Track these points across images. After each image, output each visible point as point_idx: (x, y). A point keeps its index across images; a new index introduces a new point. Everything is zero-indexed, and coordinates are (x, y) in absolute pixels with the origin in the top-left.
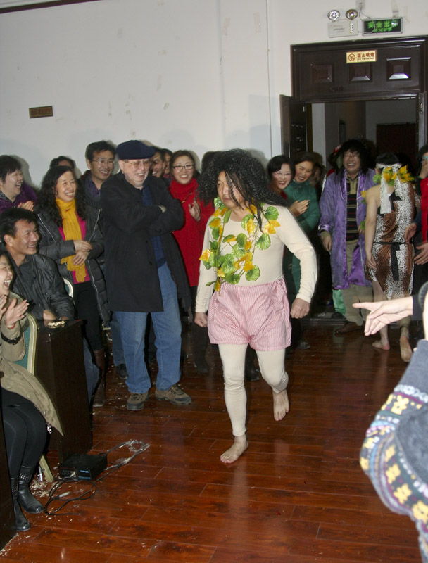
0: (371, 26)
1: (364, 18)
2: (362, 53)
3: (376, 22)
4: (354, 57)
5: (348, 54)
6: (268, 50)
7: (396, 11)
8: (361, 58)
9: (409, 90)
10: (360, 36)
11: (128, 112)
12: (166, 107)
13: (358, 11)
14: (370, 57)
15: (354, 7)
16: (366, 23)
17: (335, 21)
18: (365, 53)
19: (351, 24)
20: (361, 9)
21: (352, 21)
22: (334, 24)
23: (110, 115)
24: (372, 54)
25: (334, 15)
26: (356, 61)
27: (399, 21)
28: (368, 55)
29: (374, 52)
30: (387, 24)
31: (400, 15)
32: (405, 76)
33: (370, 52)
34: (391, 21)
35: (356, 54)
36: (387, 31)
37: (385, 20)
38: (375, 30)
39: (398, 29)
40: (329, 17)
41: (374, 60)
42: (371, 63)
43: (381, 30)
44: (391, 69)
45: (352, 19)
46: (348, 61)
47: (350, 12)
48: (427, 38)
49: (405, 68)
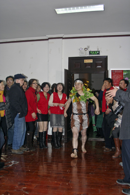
0: (91, 53)
1: (90, 51)
2: (89, 60)
3: (93, 52)
4: (86, 61)
5: (85, 60)
6: (62, 58)
8: (88, 61)
9: (102, 71)
10: (88, 55)
12: (32, 73)
14: (91, 61)
15: (87, 48)
16: (90, 52)
20: (88, 48)
22: (81, 52)
24: (92, 61)
25: (81, 49)
26: (87, 62)
27: (99, 52)
28: (90, 61)
29: (92, 60)
30: (96, 52)
31: (99, 50)
32: (100, 67)
33: (91, 60)
34: (97, 51)
35: (87, 60)
36: (96, 54)
38: (92, 54)
39: (99, 54)
40: (79, 50)
41: (92, 62)
42: (91, 63)
43: (94, 54)
44: (97, 65)
45: (86, 51)
46: (85, 62)
47: (86, 48)
48: (107, 56)
49: (101, 64)
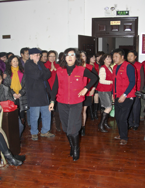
0: (119, 13)
1: (117, 10)
3: (121, 12)
4: (113, 23)
5: (111, 22)
6: (84, 19)
7: (127, 8)
8: (115, 23)
9: (131, 34)
10: (115, 16)
11: (36, 38)
12: (49, 37)
13: (115, 8)
14: (118, 23)
15: (114, 7)
16: (117, 12)
17: (107, 11)
18: (117, 22)
19: (112, 12)
20: (116, 7)
21: (113, 11)
22: (107, 12)
23: (30, 39)
24: (119, 22)
25: (107, 9)
26: (114, 24)
27: (128, 12)
29: (120, 21)
30: (124, 13)
31: (128, 10)
32: (129, 30)
33: (118, 21)
34: (125, 11)
35: (114, 22)
36: (124, 15)
37: (124, 11)
38: (120, 14)
39: (128, 14)
40: (105, 9)
42: (119, 25)
43: (122, 14)
44: (125, 27)
45: (113, 10)
46: (111, 24)
47: (112, 8)
48: (137, 18)
49: (130, 27)
